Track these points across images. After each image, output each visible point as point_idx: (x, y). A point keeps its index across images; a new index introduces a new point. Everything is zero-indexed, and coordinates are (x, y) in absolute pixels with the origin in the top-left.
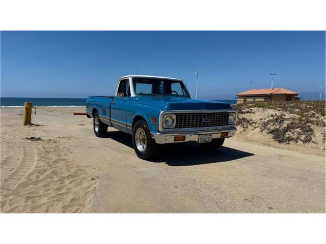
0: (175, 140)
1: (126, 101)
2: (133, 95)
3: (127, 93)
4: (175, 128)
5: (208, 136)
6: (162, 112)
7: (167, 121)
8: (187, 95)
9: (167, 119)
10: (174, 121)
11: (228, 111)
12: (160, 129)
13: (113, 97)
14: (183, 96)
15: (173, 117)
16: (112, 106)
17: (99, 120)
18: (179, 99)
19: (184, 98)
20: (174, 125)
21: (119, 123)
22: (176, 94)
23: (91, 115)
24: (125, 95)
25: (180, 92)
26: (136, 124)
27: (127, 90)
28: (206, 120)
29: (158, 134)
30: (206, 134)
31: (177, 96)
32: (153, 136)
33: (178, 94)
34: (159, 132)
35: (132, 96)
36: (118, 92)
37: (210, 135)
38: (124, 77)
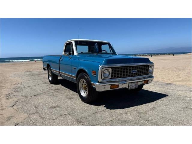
0: (111, 89)
1: (70, 58)
2: (75, 53)
3: (71, 52)
4: (111, 78)
5: (135, 84)
6: (101, 66)
7: (105, 73)
8: (114, 53)
9: (104, 72)
10: (110, 73)
11: (148, 64)
12: (100, 80)
13: (61, 56)
14: (111, 54)
15: (109, 70)
16: (61, 62)
17: (52, 72)
18: (108, 56)
19: (112, 55)
20: (110, 76)
21: (66, 74)
22: (105, 52)
23: (46, 68)
24: (70, 54)
25: (109, 51)
26: (79, 76)
27: (71, 50)
28: (134, 71)
29: (97, 84)
30: (134, 83)
31: (106, 53)
32: (94, 85)
33: (107, 52)
34: (98, 82)
35: (75, 55)
36: (64, 52)
37: (137, 83)
38: (69, 41)
